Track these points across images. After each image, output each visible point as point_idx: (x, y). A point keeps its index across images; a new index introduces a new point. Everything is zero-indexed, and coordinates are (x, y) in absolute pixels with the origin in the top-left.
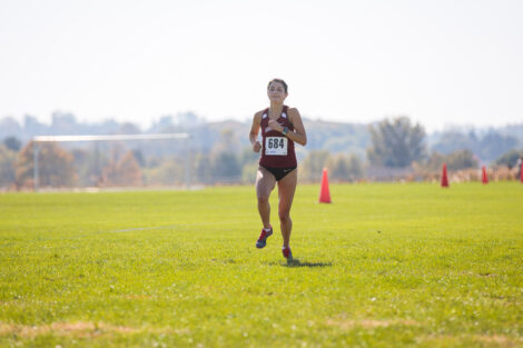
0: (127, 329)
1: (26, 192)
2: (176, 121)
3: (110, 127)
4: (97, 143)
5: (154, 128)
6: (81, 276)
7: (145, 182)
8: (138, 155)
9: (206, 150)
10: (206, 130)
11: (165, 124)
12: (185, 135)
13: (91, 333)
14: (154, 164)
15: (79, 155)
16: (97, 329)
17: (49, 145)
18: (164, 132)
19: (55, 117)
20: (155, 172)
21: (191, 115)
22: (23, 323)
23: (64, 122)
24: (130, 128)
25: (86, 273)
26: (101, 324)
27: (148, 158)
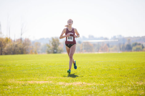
0: (90, 84)
1: (81, 53)
2: (117, 37)
3: (102, 38)
4: (99, 42)
5: (112, 39)
6: (84, 72)
7: (109, 51)
8: (108, 45)
9: (124, 44)
10: (124, 39)
11: (114, 38)
12: (117, 40)
13: (81, 85)
14: (112, 47)
15: (94, 45)
16: (82, 84)
17: (88, 43)
18: (114, 39)
19: (90, 36)
20: (112, 48)
21: (120, 36)
22: (67, 82)
23: (91, 37)
24: (106, 39)
25: (85, 71)
26: (84, 83)
27: (110, 45)
